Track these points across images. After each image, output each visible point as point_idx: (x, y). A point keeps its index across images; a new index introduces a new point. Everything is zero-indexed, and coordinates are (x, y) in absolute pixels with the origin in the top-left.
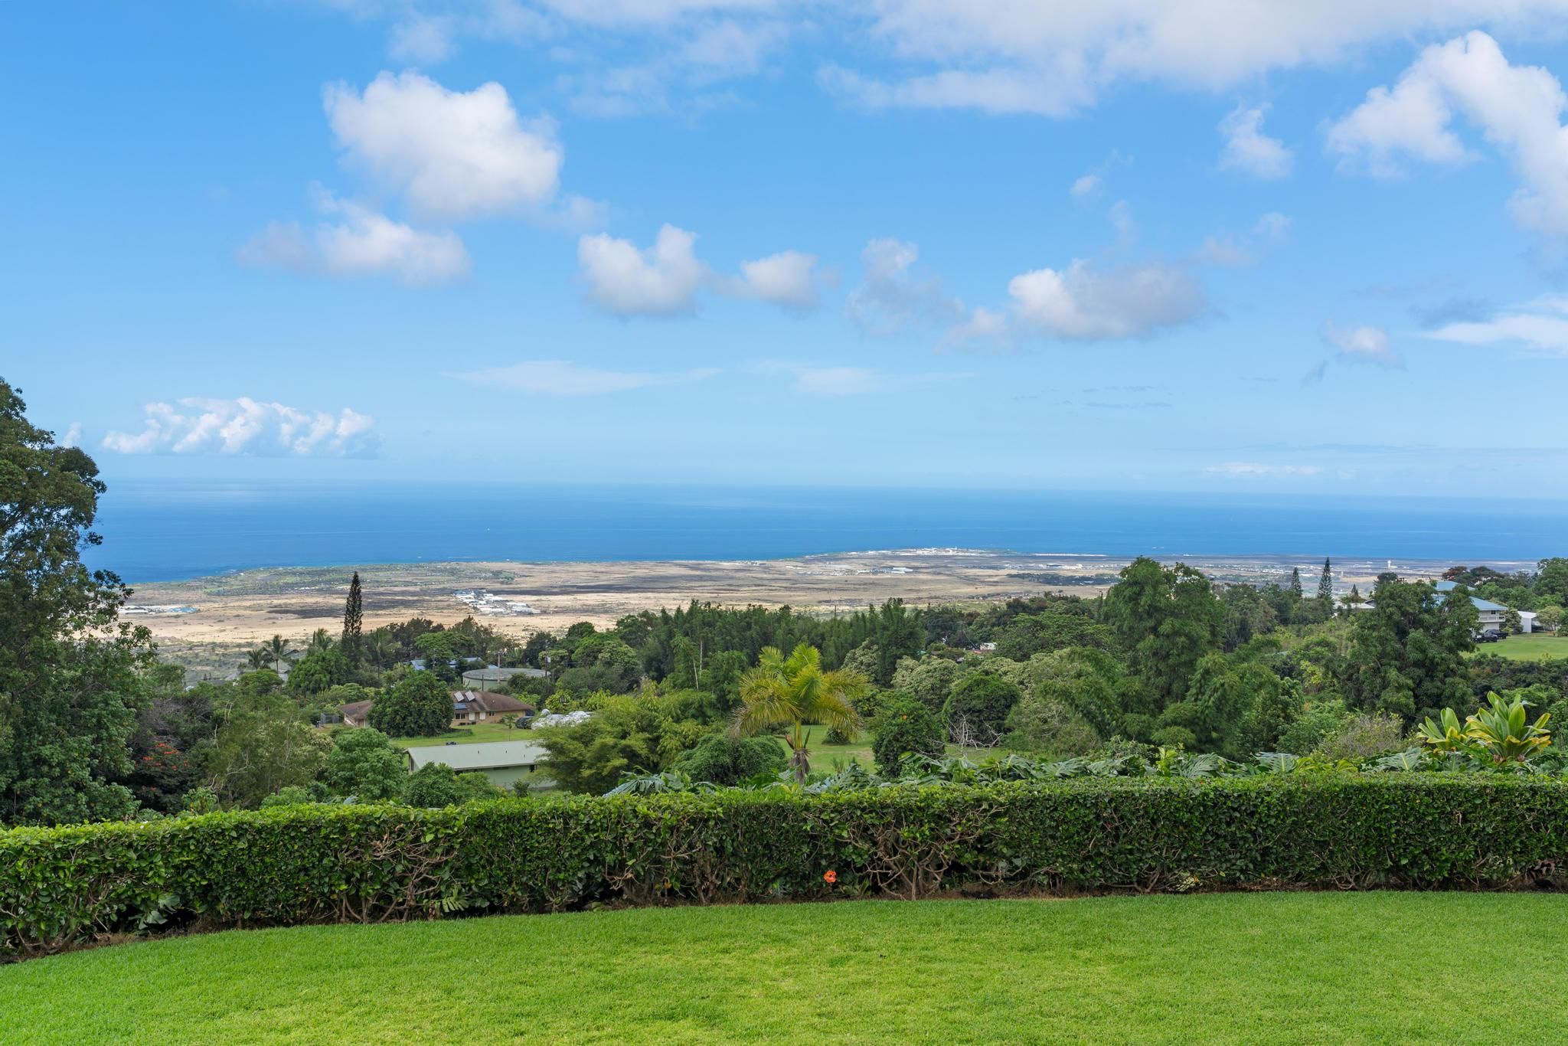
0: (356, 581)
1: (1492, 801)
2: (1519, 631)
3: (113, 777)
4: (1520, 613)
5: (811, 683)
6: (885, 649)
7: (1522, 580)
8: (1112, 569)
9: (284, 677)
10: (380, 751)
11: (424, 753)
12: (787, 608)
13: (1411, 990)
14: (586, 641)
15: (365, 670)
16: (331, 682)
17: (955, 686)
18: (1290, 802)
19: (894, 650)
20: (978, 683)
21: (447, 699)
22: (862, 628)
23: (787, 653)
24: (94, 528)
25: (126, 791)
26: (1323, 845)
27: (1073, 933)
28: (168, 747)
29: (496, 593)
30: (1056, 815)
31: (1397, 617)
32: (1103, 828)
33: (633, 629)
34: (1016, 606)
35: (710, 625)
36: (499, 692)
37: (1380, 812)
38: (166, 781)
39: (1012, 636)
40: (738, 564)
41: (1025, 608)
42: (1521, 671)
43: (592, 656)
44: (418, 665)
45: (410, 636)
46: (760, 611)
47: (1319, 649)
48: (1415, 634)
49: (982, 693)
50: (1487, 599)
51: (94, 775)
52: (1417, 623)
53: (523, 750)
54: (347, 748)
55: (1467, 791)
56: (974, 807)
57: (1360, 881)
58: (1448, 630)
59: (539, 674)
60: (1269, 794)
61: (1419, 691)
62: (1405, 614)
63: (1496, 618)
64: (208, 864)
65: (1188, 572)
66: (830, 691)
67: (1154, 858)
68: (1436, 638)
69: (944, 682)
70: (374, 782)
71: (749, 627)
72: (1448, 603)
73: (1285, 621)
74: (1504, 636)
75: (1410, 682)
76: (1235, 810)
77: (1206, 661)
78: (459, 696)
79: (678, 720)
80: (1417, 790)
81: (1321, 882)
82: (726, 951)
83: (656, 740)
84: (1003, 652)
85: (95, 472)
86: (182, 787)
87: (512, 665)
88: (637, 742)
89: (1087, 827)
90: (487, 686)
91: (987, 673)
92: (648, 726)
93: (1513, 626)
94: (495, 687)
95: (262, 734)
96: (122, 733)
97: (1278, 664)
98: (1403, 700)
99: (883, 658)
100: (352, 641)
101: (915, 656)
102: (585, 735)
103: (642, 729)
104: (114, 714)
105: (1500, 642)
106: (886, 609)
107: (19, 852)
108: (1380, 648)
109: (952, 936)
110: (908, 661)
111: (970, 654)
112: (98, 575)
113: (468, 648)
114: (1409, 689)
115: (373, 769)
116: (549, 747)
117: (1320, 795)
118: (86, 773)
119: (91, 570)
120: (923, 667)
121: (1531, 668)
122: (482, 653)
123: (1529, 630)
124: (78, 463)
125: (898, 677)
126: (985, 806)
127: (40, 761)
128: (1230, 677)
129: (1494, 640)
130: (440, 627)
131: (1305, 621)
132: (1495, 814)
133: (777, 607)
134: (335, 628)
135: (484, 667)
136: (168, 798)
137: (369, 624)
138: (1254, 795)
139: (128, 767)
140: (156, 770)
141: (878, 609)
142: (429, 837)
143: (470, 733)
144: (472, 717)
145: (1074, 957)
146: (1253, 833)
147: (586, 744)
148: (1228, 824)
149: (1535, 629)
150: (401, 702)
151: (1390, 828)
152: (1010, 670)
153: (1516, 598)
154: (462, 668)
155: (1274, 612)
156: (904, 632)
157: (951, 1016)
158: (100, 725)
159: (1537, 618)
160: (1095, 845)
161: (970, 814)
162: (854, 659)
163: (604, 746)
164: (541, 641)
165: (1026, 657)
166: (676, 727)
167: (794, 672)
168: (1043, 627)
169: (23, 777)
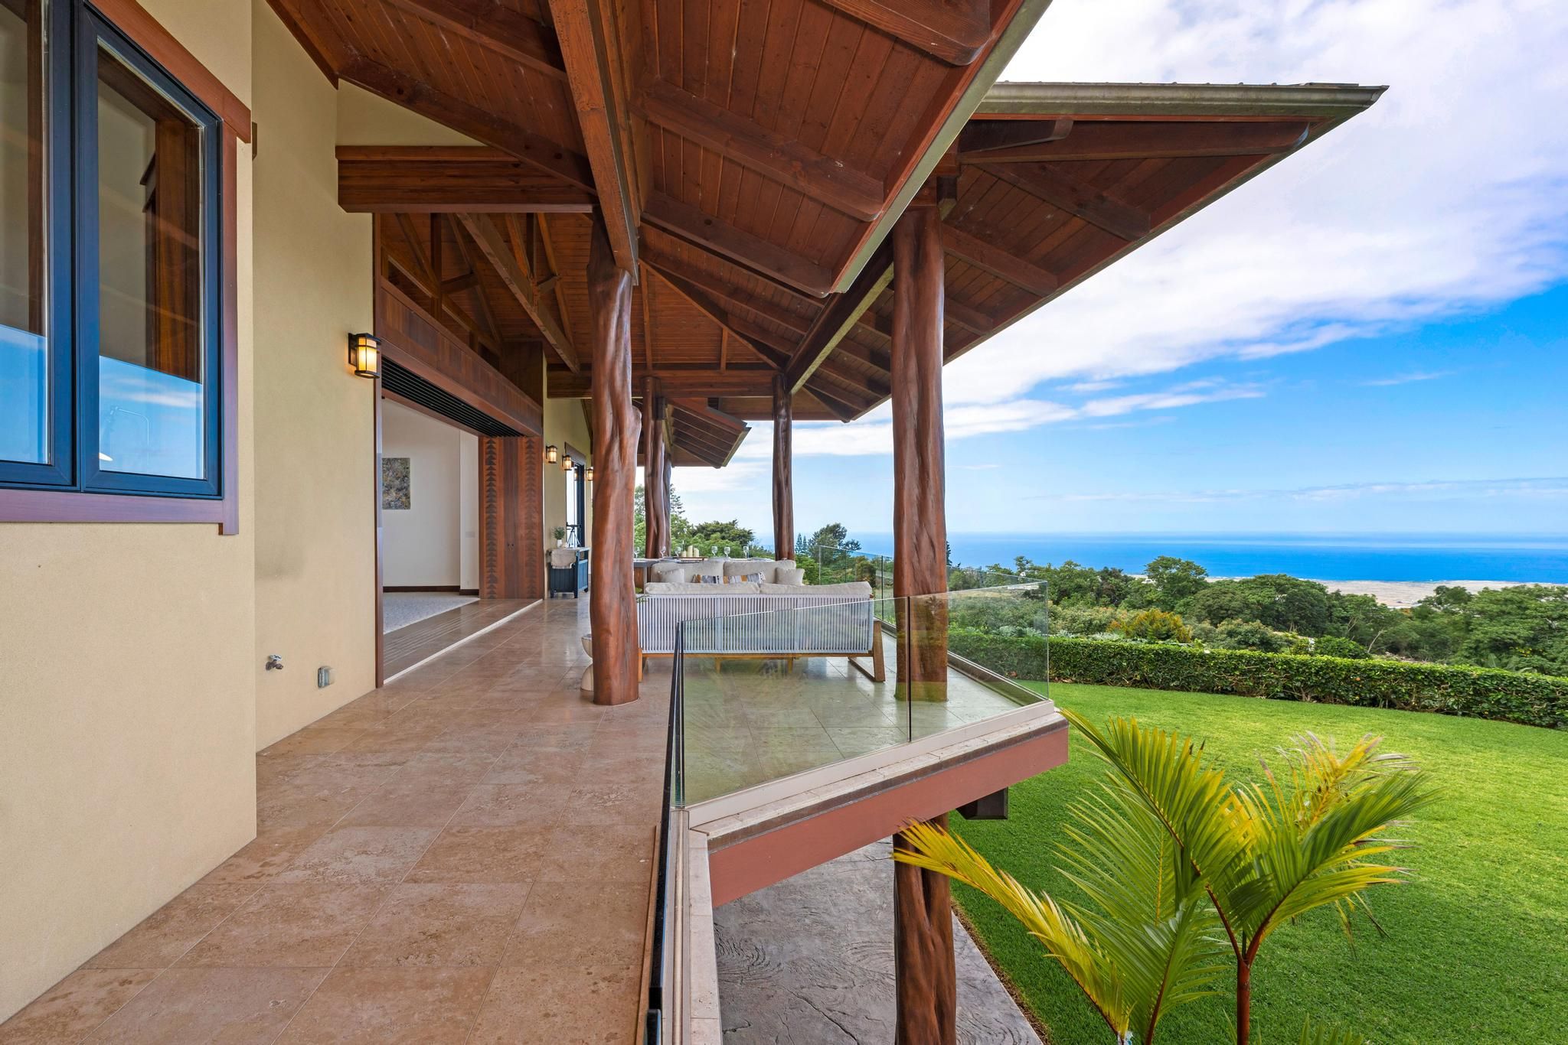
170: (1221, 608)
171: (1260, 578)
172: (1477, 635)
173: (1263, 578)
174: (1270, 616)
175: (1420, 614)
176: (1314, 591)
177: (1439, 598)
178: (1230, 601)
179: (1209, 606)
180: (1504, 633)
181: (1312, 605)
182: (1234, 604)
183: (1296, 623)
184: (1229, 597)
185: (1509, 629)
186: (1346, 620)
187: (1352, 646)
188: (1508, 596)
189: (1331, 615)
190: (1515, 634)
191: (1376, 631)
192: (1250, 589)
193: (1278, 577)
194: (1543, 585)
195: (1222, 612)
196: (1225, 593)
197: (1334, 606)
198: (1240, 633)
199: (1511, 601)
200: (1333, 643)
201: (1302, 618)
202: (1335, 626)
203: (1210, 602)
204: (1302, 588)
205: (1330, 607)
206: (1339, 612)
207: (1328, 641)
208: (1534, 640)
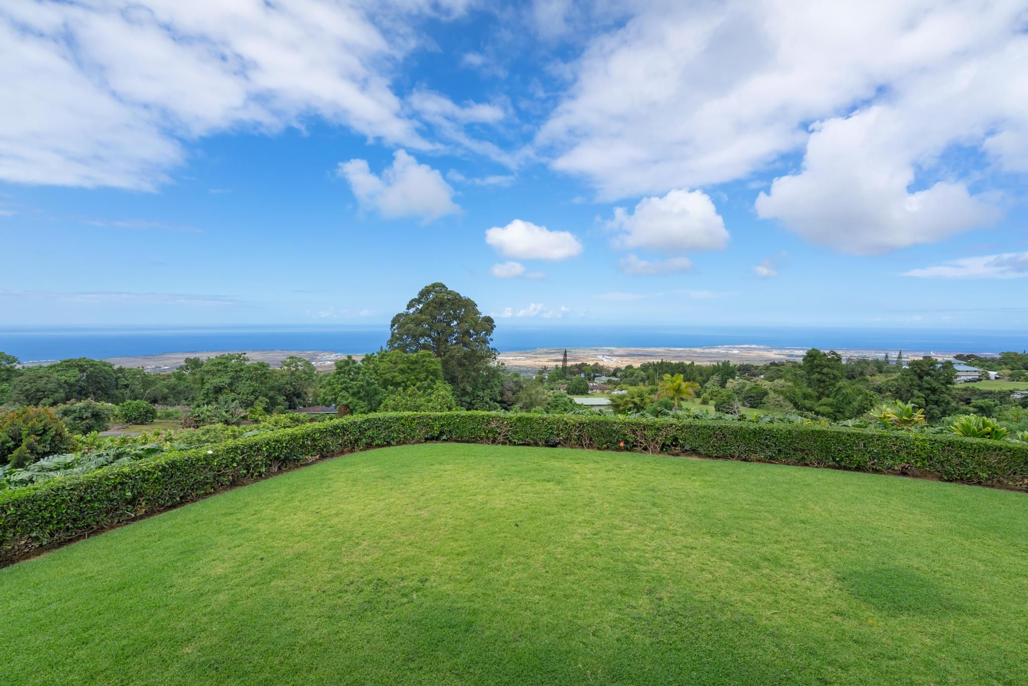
0: (566, 352)
1: (877, 440)
2: (988, 378)
3: (495, 401)
4: (989, 372)
5: (680, 385)
6: (722, 376)
7: (993, 360)
8: (803, 353)
9: (547, 377)
10: (564, 398)
11: (578, 400)
12: (693, 363)
13: (812, 506)
14: (630, 370)
15: (568, 376)
16: (558, 379)
17: (747, 388)
18: (789, 434)
19: (726, 376)
20: (753, 388)
21: (587, 385)
22: (715, 370)
23: (673, 375)
24: (491, 337)
25: (498, 405)
26: (804, 450)
27: (694, 471)
28: (510, 394)
29: (608, 356)
30: (699, 431)
31: (919, 371)
32: (716, 437)
33: (645, 368)
34: (773, 364)
35: (668, 367)
36: (604, 384)
37: (827, 440)
38: (508, 403)
39: (769, 374)
40: (681, 349)
41: (776, 365)
42: (985, 393)
43: (632, 374)
44: (583, 375)
45: (581, 368)
46: (682, 363)
47: (893, 382)
48: (926, 378)
49: (755, 391)
50: (973, 366)
51: (491, 400)
52: (928, 374)
53: (605, 401)
54: (555, 397)
55: (866, 436)
56: (670, 427)
57: (820, 463)
58: (942, 377)
59: (616, 379)
60: (781, 430)
61: (927, 399)
62: (922, 371)
63: (977, 374)
64: (449, 424)
65: (834, 353)
66: (686, 388)
67: (736, 449)
68: (937, 380)
69: (743, 387)
70: (562, 407)
71: (679, 367)
72: (942, 367)
73: (881, 372)
74: (980, 380)
75: (923, 395)
76: (768, 435)
77: (840, 383)
78: (592, 384)
79: (650, 394)
80: (843, 434)
81: (803, 463)
82: (578, 463)
83: (643, 400)
84: (766, 379)
85: (493, 322)
86: (512, 404)
87: (609, 376)
88: (637, 400)
89: (710, 436)
90: (601, 382)
91: (757, 385)
92: (641, 396)
93: (986, 377)
94: (603, 382)
95: (533, 392)
96: (497, 390)
97: (875, 386)
98: (920, 402)
99: (722, 379)
100: (564, 368)
101: (734, 378)
102: (622, 397)
103: (639, 397)
104: (496, 385)
105: (978, 382)
106: (723, 363)
107: (403, 418)
108: (910, 383)
109: (651, 467)
110: (731, 380)
111: (755, 379)
112: (492, 349)
113: (597, 371)
114: (923, 398)
115: (562, 403)
116: (611, 400)
117: (801, 433)
118: (488, 399)
119: (490, 348)
120: (736, 382)
121: (991, 393)
122: (601, 372)
123: (994, 378)
124: (489, 320)
125: (728, 385)
126: (674, 426)
127: (478, 396)
128: (849, 391)
129: (975, 382)
130: (589, 365)
131: (890, 372)
132: (878, 445)
133: (690, 362)
134: (560, 364)
135: (600, 376)
136: (509, 407)
137: (569, 364)
138: (775, 430)
139: (499, 398)
140: (506, 399)
141: (720, 364)
142: (506, 422)
143: (593, 395)
144: (595, 391)
145: (690, 478)
146: (775, 444)
147: (622, 400)
148: (765, 440)
149: (996, 378)
150: (574, 385)
151: (831, 446)
152: (766, 385)
153: (988, 366)
154: (595, 376)
155: (876, 369)
156: (730, 371)
157: (633, 492)
158: (492, 387)
159: (998, 374)
160: (713, 443)
161: (668, 429)
162: (713, 379)
163: (627, 400)
164: (617, 370)
165: (773, 380)
166: (649, 396)
167: (675, 382)
168: (781, 371)
169: (474, 399)
170: (38, 390)
171: (65, 362)
172: (208, 386)
173: (68, 361)
174: (75, 391)
175: (178, 377)
176: (106, 368)
177: (187, 366)
178: (46, 384)
179: (27, 390)
180: (220, 382)
181: (105, 379)
182: (49, 386)
183: (94, 394)
184: (45, 380)
185: (221, 380)
186: (127, 386)
187: (144, 405)
188: (219, 360)
189: (117, 384)
190: (223, 382)
191: (145, 391)
192: (58, 372)
193: (80, 360)
194: (231, 353)
195: (39, 394)
196: (41, 377)
197: (119, 377)
198: (75, 411)
199: (219, 363)
200: (133, 405)
201: (98, 389)
202: (121, 391)
203: (28, 387)
204: (97, 367)
205: (116, 379)
206: (123, 382)
207: (130, 404)
208: (231, 384)
